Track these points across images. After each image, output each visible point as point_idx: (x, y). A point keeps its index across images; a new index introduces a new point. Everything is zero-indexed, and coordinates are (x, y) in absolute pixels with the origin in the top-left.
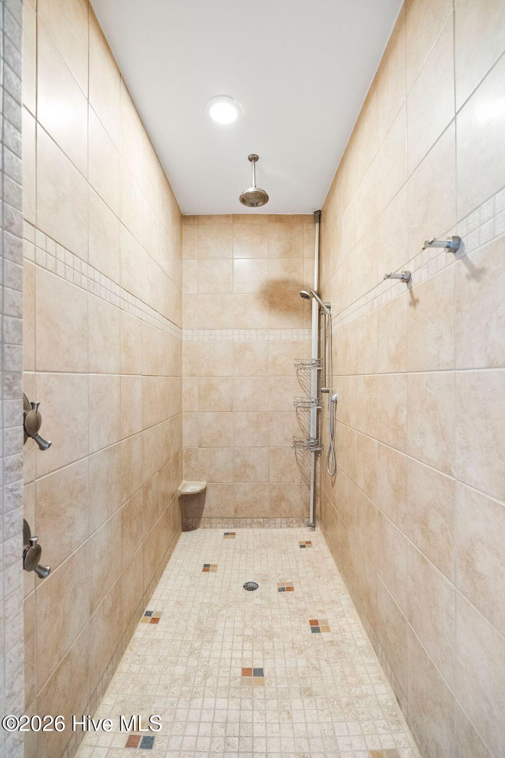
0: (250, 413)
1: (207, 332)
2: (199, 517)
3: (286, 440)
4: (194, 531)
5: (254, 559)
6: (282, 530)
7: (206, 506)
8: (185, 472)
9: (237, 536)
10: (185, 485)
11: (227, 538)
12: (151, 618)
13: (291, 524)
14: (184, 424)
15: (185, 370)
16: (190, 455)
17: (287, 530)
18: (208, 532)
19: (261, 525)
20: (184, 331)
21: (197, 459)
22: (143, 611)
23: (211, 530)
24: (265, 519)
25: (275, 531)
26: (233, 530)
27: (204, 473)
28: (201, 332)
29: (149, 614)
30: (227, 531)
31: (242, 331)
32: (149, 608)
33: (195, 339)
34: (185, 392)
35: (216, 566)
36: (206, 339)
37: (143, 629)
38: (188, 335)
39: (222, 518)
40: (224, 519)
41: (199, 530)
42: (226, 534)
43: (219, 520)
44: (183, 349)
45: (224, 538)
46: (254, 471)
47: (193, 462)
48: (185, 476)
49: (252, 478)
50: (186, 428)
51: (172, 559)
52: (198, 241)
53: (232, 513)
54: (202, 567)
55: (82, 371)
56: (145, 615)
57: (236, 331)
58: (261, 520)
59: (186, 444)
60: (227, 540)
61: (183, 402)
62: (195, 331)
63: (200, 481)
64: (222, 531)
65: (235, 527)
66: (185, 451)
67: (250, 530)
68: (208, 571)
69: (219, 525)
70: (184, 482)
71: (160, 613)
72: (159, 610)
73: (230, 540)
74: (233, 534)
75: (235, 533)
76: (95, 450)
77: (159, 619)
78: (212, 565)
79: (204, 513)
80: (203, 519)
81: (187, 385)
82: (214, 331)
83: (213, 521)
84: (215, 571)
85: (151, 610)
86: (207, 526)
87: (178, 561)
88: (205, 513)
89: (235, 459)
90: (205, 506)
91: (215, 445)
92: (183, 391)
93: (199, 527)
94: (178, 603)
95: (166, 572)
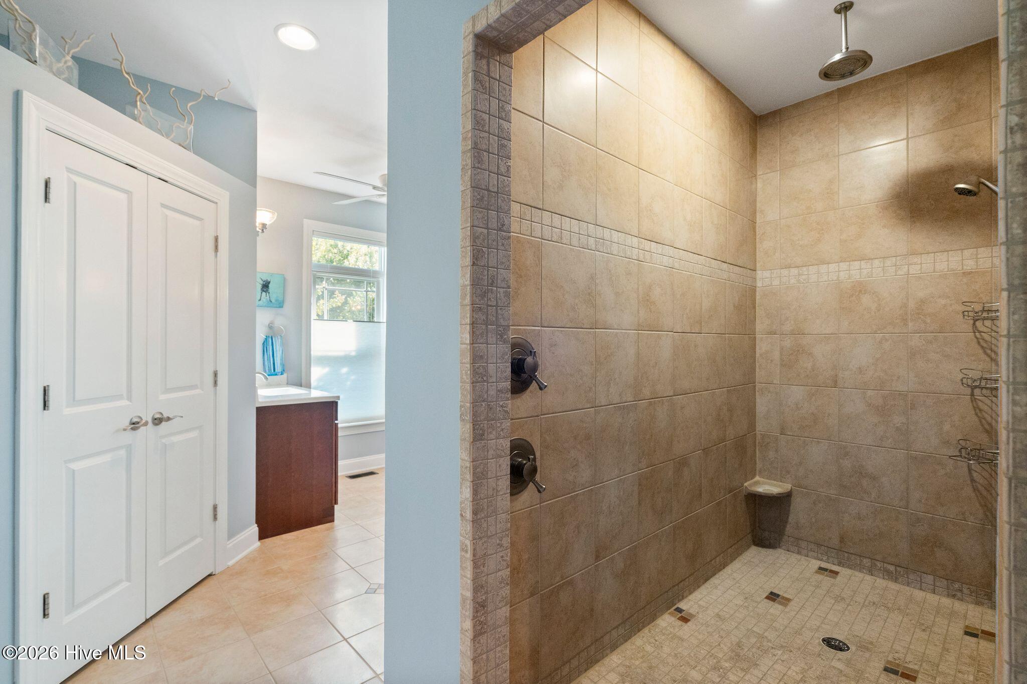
0: (869, 393)
1: (794, 271)
2: (781, 533)
3: (947, 443)
4: (771, 550)
5: (857, 616)
6: (937, 597)
7: (792, 519)
8: (759, 465)
9: (839, 578)
10: (757, 483)
11: (823, 574)
12: (680, 615)
13: (959, 594)
14: (758, 400)
15: (761, 326)
16: (768, 444)
17: (946, 601)
18: (794, 558)
19: (893, 577)
20: (759, 272)
21: (777, 451)
22: (674, 605)
23: (799, 557)
24: (898, 569)
25: (919, 594)
26: (835, 568)
27: (788, 472)
28: (785, 272)
29: (679, 610)
30: (824, 565)
31: (856, 264)
32: (682, 605)
33: (776, 282)
34: (761, 355)
35: (788, 600)
36: (792, 281)
37: (666, 621)
38: (764, 278)
39: (819, 545)
40: (820, 547)
41: (779, 551)
42: (820, 568)
43: (812, 546)
44: (758, 297)
45: (816, 572)
46: (877, 485)
47: (771, 454)
48: (760, 472)
49: (874, 495)
50: (762, 405)
51: (728, 570)
52: (780, 145)
53: (835, 542)
54: (767, 594)
55: (588, 327)
56: (675, 610)
57: (844, 266)
58: (892, 568)
59: (761, 427)
60: (820, 577)
61: (757, 370)
62: (775, 271)
63: (781, 482)
64: (816, 564)
65: (839, 564)
66: (759, 437)
67: (868, 578)
68: (774, 600)
69: (811, 554)
70: (757, 478)
71: (692, 616)
72: (692, 611)
73: (826, 580)
74: (837, 573)
75: (839, 572)
76: (603, 404)
77: (690, 620)
78: (783, 598)
79: (787, 529)
80: (786, 537)
81: (762, 347)
82: (805, 269)
83: (803, 544)
84: (785, 605)
85: (684, 608)
86: (792, 549)
87: (735, 574)
88: (789, 529)
89: (841, 461)
90: (790, 520)
91: (806, 435)
92: (757, 355)
93: (780, 547)
94: (718, 616)
95: (714, 581)
